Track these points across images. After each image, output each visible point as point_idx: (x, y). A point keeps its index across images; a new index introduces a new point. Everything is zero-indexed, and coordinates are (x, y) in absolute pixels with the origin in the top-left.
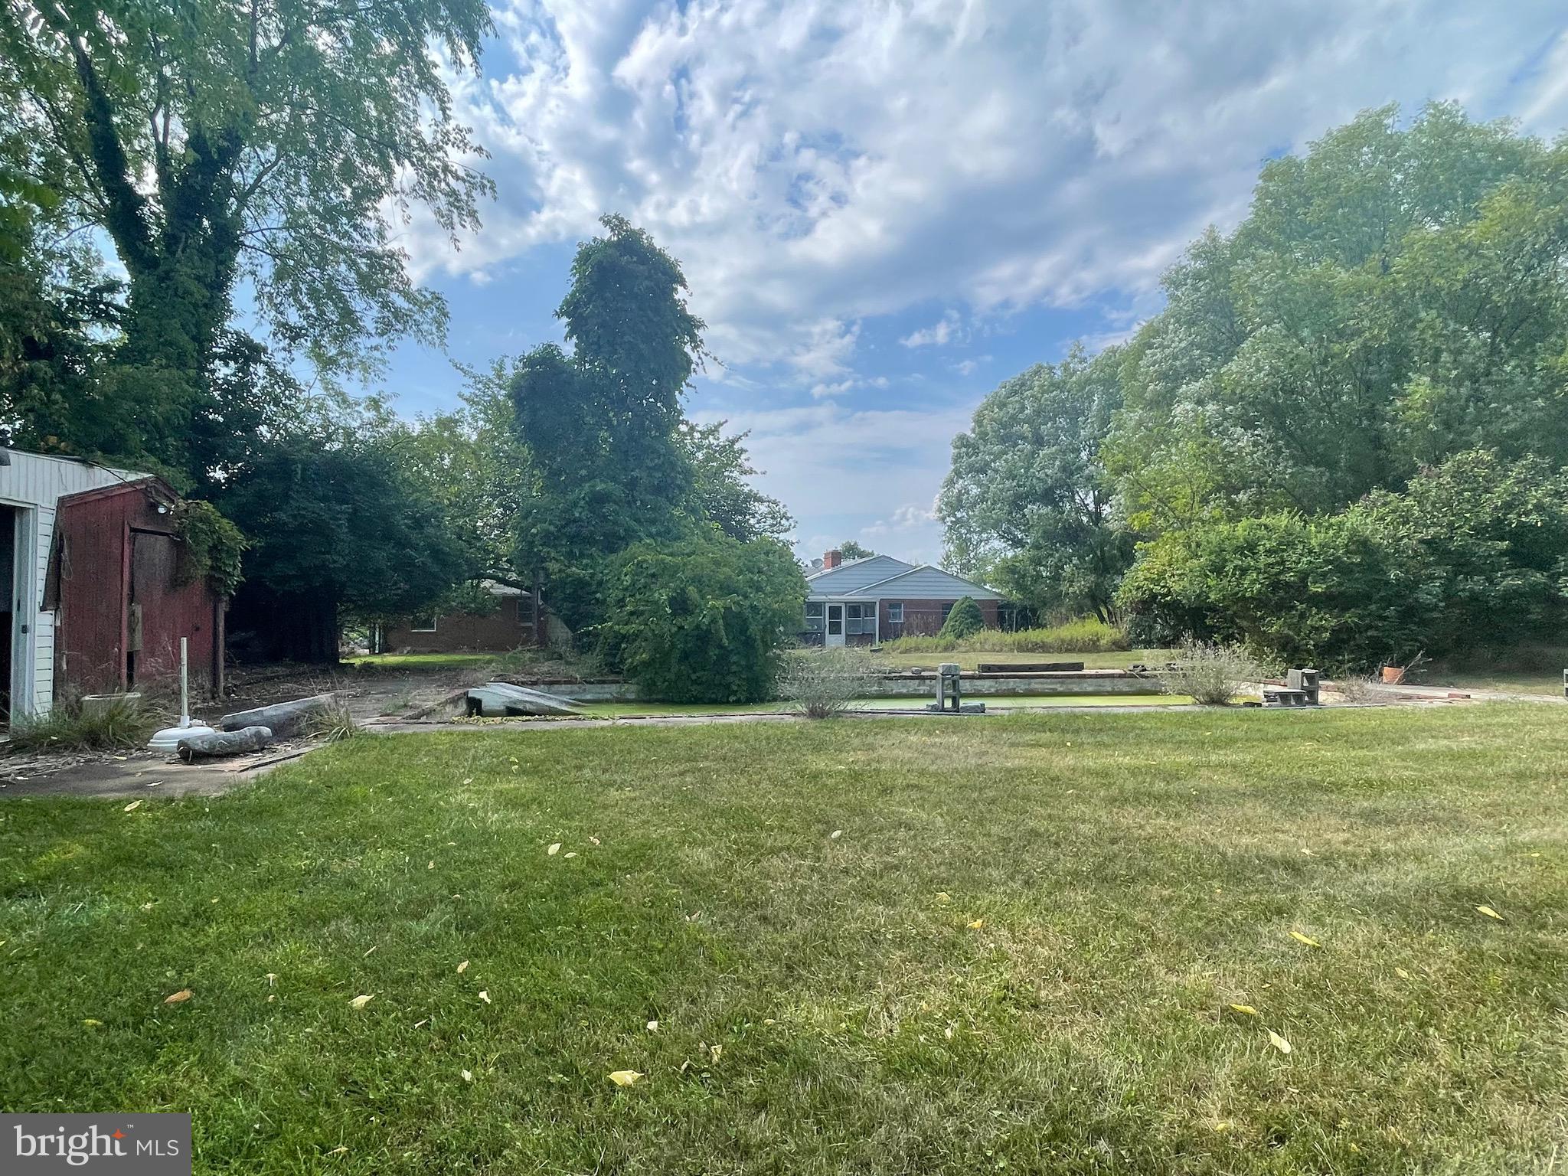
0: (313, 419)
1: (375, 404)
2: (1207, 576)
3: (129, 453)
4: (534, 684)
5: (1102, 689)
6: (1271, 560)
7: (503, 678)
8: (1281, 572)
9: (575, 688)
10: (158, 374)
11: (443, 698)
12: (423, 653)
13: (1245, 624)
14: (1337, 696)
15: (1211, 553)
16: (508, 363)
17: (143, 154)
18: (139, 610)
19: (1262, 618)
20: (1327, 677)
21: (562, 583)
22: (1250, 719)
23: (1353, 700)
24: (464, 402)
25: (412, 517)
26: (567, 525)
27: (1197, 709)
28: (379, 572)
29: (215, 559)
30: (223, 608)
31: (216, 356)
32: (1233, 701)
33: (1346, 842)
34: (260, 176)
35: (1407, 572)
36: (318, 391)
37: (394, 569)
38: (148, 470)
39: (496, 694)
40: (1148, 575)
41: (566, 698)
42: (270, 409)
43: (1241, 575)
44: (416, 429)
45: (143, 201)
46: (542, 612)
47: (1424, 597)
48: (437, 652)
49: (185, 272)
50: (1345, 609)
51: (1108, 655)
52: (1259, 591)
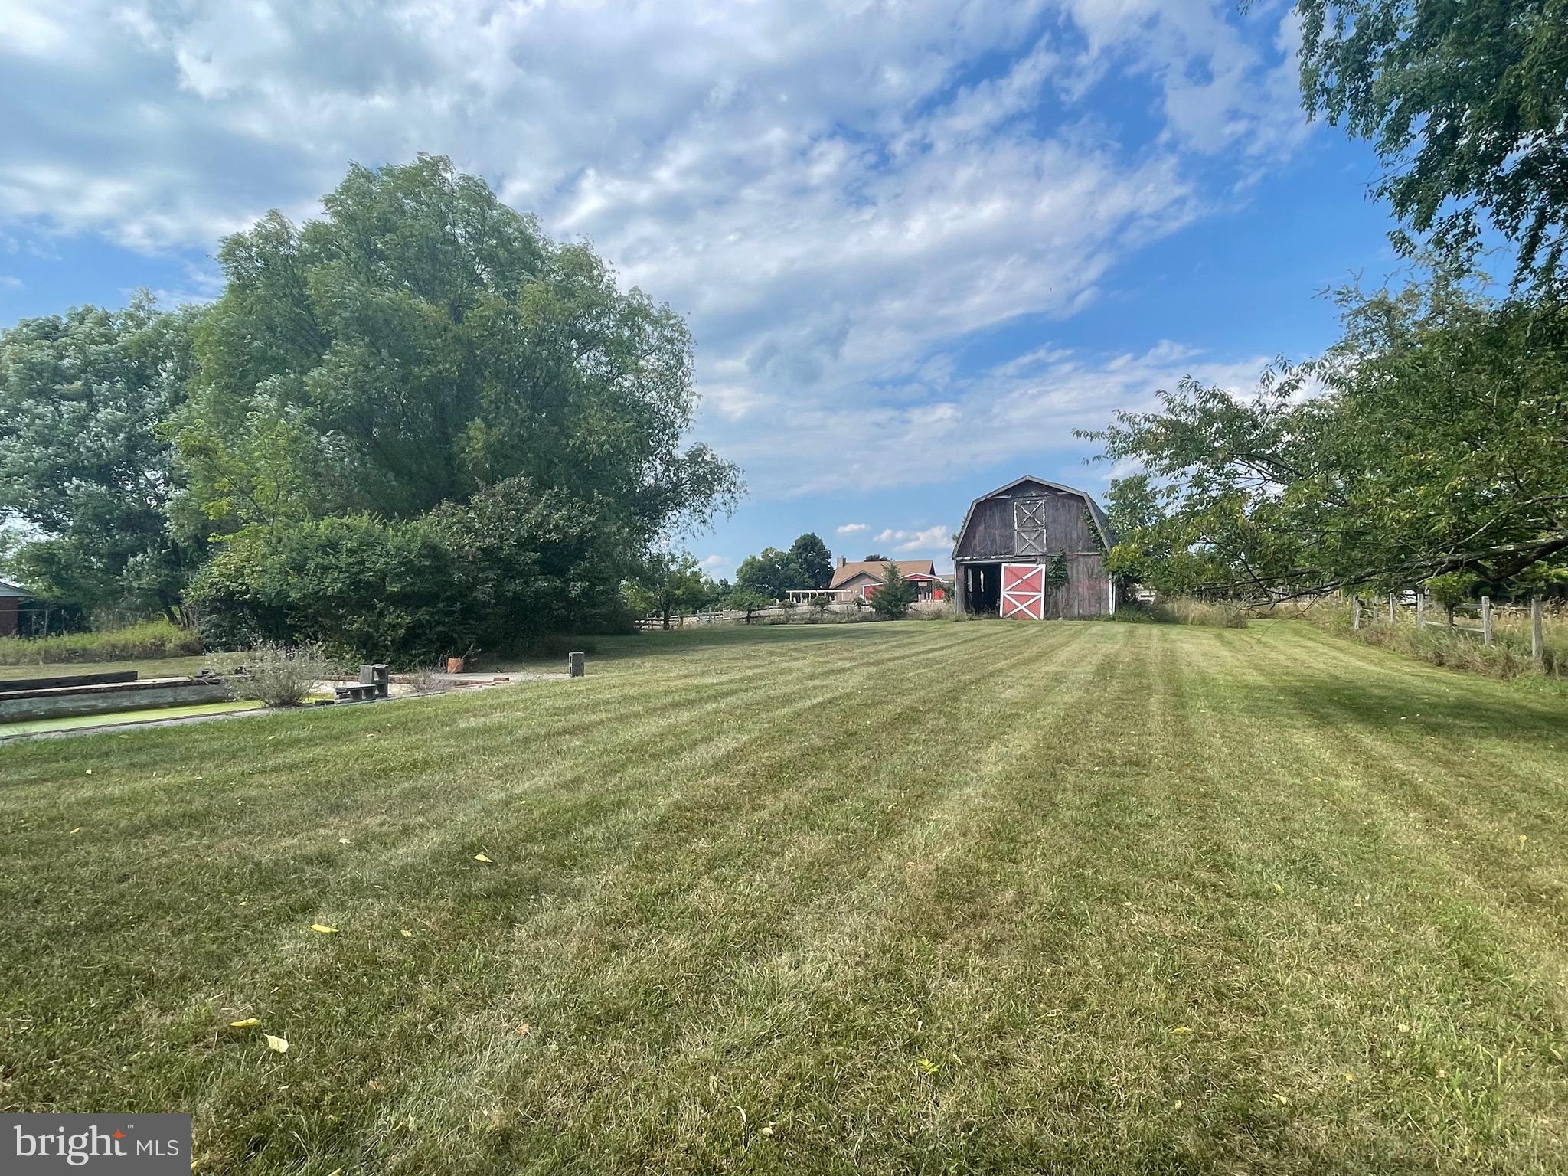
2: (288, 573)
5: (161, 700)
6: (351, 560)
8: (360, 572)
13: (327, 622)
14: (406, 687)
15: (292, 550)
19: (344, 616)
20: (400, 671)
22: (318, 718)
23: (419, 689)
27: (264, 712)
32: (307, 701)
33: (383, 824)
35: (467, 575)
40: (224, 571)
43: (322, 574)
47: (481, 597)
50: (419, 608)
51: (173, 662)
52: (341, 591)
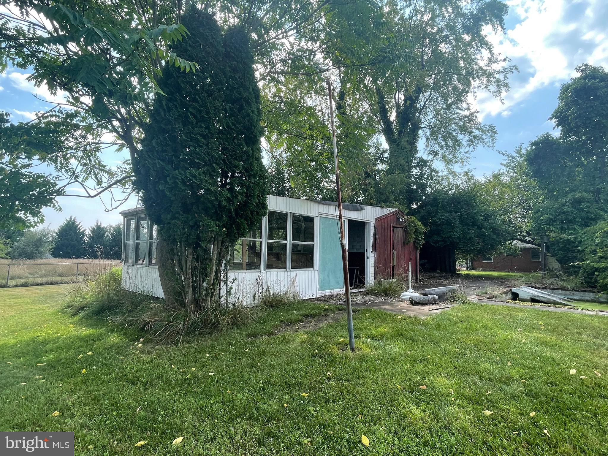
0: (445, 183)
1: (466, 174)
3: (390, 202)
4: (544, 289)
7: (528, 285)
9: (568, 292)
10: (398, 176)
11: (501, 291)
12: (488, 271)
16: (524, 146)
17: (391, 108)
18: (395, 252)
21: (557, 242)
24: (503, 166)
25: (484, 216)
26: (559, 215)
28: (471, 238)
29: (416, 235)
30: (418, 252)
31: (413, 167)
34: (425, 102)
36: (446, 172)
37: (477, 237)
38: (396, 207)
39: (526, 292)
41: (562, 297)
42: (430, 182)
44: (483, 180)
45: (392, 123)
46: (545, 255)
48: (494, 271)
49: (404, 141)
